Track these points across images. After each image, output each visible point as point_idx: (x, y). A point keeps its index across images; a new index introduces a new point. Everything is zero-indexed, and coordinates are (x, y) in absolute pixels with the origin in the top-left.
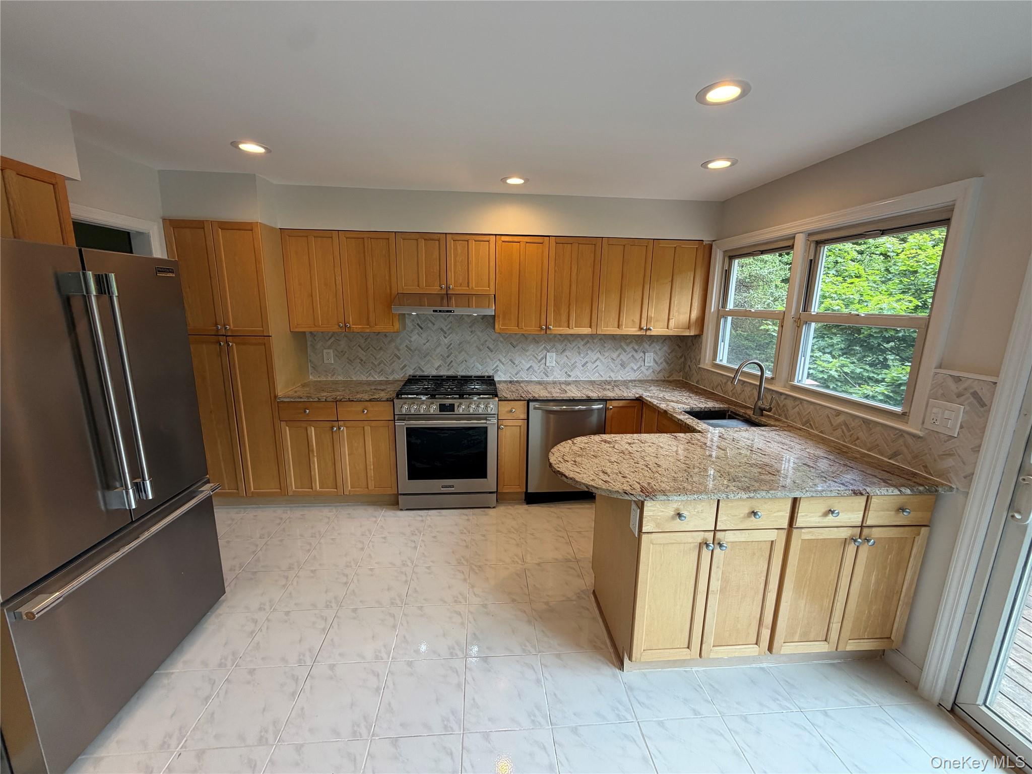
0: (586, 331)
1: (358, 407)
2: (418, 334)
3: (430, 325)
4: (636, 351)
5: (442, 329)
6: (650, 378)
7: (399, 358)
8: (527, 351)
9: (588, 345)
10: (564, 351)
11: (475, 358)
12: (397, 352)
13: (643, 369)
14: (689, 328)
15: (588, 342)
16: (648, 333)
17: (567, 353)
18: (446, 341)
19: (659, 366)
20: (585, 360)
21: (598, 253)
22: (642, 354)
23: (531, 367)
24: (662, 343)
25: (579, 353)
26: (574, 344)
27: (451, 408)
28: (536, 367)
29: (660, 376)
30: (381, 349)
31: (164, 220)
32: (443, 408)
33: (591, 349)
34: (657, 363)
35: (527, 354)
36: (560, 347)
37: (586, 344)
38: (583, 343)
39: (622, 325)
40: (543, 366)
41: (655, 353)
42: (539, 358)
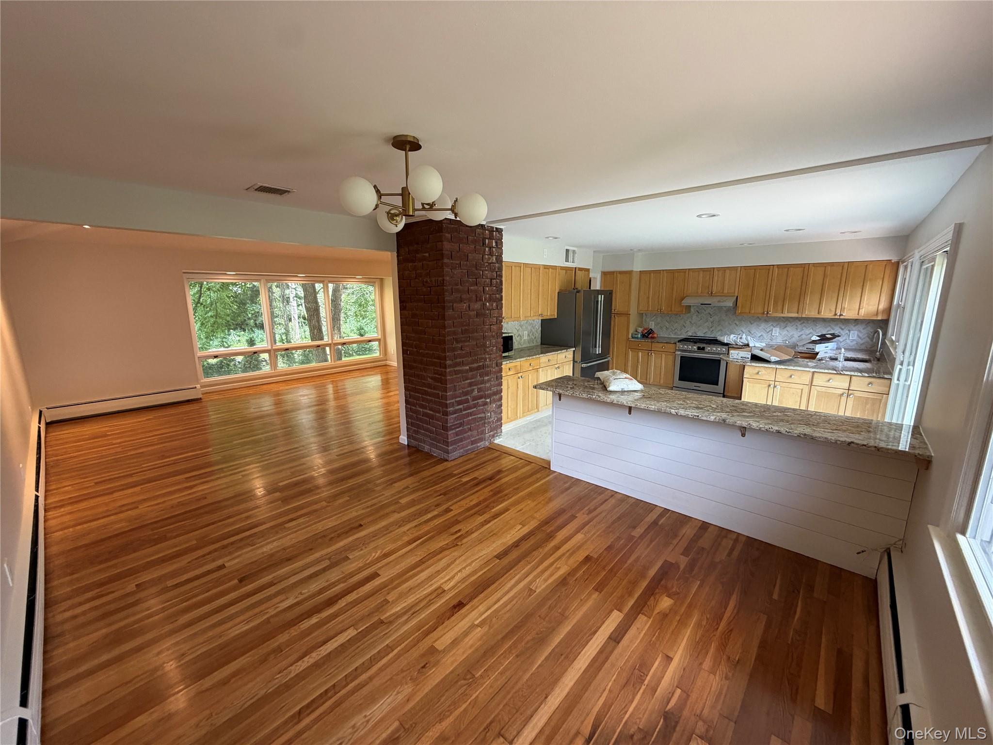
0: (794, 315)
1: (661, 345)
2: (697, 316)
3: (703, 311)
4: (842, 329)
5: (709, 314)
6: (854, 348)
7: (685, 327)
8: (760, 326)
9: (804, 324)
10: (786, 327)
11: (727, 329)
12: (684, 324)
13: (848, 341)
14: (877, 314)
15: (804, 322)
16: (842, 317)
17: (788, 328)
18: (711, 319)
19: (862, 340)
20: (801, 333)
21: (806, 272)
22: (847, 332)
23: (762, 335)
24: (866, 325)
25: (797, 329)
26: (793, 323)
27: (703, 349)
28: (765, 335)
29: (863, 347)
30: (677, 322)
31: (602, 272)
32: (699, 348)
33: (805, 326)
34: (860, 338)
35: (760, 328)
36: (782, 324)
37: (802, 323)
38: (800, 323)
39: (821, 312)
40: (770, 335)
41: (860, 331)
42: (768, 331)
